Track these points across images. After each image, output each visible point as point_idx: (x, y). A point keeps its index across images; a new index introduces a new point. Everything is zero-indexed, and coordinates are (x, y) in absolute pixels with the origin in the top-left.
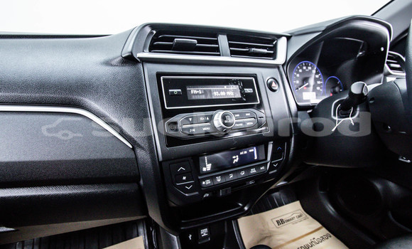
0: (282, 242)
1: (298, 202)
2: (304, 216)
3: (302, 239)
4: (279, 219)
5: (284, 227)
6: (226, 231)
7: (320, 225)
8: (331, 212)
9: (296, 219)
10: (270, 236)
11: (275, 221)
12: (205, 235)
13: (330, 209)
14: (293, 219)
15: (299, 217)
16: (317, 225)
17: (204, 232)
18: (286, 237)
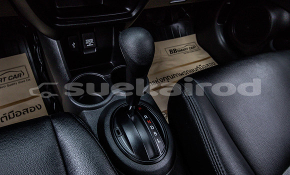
0: (170, 67)
1: (194, 35)
2: (197, 48)
3: (190, 66)
4: (172, 49)
5: (175, 56)
6: (113, 44)
7: (209, 56)
8: (221, 42)
9: (189, 50)
10: (161, 62)
11: (168, 50)
12: (90, 45)
13: (221, 39)
14: (185, 49)
15: (192, 48)
16: (206, 55)
17: (90, 42)
18: (176, 63)
